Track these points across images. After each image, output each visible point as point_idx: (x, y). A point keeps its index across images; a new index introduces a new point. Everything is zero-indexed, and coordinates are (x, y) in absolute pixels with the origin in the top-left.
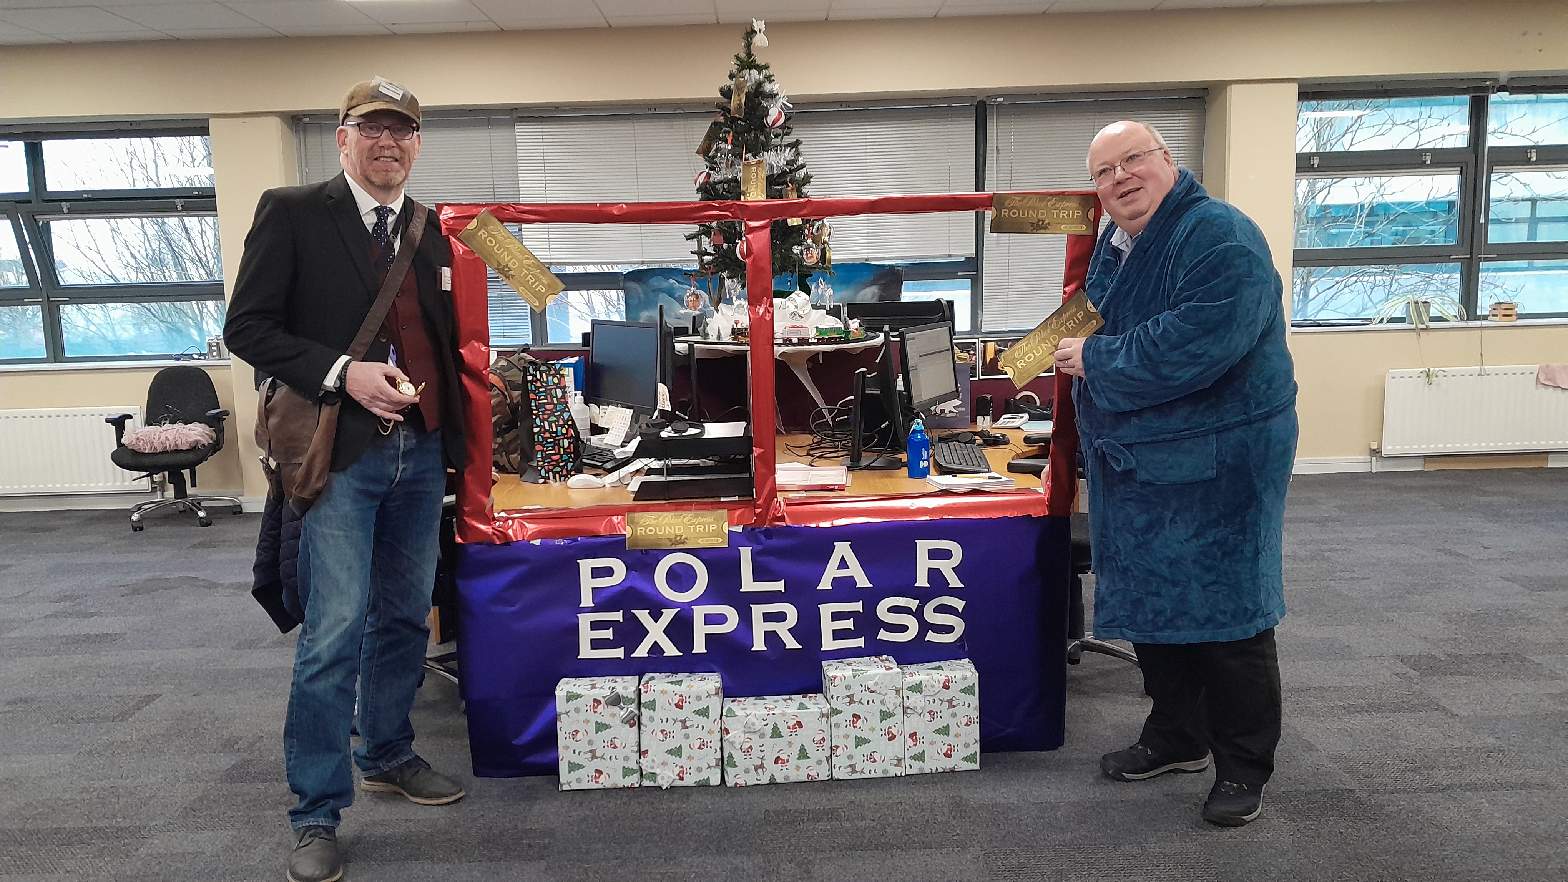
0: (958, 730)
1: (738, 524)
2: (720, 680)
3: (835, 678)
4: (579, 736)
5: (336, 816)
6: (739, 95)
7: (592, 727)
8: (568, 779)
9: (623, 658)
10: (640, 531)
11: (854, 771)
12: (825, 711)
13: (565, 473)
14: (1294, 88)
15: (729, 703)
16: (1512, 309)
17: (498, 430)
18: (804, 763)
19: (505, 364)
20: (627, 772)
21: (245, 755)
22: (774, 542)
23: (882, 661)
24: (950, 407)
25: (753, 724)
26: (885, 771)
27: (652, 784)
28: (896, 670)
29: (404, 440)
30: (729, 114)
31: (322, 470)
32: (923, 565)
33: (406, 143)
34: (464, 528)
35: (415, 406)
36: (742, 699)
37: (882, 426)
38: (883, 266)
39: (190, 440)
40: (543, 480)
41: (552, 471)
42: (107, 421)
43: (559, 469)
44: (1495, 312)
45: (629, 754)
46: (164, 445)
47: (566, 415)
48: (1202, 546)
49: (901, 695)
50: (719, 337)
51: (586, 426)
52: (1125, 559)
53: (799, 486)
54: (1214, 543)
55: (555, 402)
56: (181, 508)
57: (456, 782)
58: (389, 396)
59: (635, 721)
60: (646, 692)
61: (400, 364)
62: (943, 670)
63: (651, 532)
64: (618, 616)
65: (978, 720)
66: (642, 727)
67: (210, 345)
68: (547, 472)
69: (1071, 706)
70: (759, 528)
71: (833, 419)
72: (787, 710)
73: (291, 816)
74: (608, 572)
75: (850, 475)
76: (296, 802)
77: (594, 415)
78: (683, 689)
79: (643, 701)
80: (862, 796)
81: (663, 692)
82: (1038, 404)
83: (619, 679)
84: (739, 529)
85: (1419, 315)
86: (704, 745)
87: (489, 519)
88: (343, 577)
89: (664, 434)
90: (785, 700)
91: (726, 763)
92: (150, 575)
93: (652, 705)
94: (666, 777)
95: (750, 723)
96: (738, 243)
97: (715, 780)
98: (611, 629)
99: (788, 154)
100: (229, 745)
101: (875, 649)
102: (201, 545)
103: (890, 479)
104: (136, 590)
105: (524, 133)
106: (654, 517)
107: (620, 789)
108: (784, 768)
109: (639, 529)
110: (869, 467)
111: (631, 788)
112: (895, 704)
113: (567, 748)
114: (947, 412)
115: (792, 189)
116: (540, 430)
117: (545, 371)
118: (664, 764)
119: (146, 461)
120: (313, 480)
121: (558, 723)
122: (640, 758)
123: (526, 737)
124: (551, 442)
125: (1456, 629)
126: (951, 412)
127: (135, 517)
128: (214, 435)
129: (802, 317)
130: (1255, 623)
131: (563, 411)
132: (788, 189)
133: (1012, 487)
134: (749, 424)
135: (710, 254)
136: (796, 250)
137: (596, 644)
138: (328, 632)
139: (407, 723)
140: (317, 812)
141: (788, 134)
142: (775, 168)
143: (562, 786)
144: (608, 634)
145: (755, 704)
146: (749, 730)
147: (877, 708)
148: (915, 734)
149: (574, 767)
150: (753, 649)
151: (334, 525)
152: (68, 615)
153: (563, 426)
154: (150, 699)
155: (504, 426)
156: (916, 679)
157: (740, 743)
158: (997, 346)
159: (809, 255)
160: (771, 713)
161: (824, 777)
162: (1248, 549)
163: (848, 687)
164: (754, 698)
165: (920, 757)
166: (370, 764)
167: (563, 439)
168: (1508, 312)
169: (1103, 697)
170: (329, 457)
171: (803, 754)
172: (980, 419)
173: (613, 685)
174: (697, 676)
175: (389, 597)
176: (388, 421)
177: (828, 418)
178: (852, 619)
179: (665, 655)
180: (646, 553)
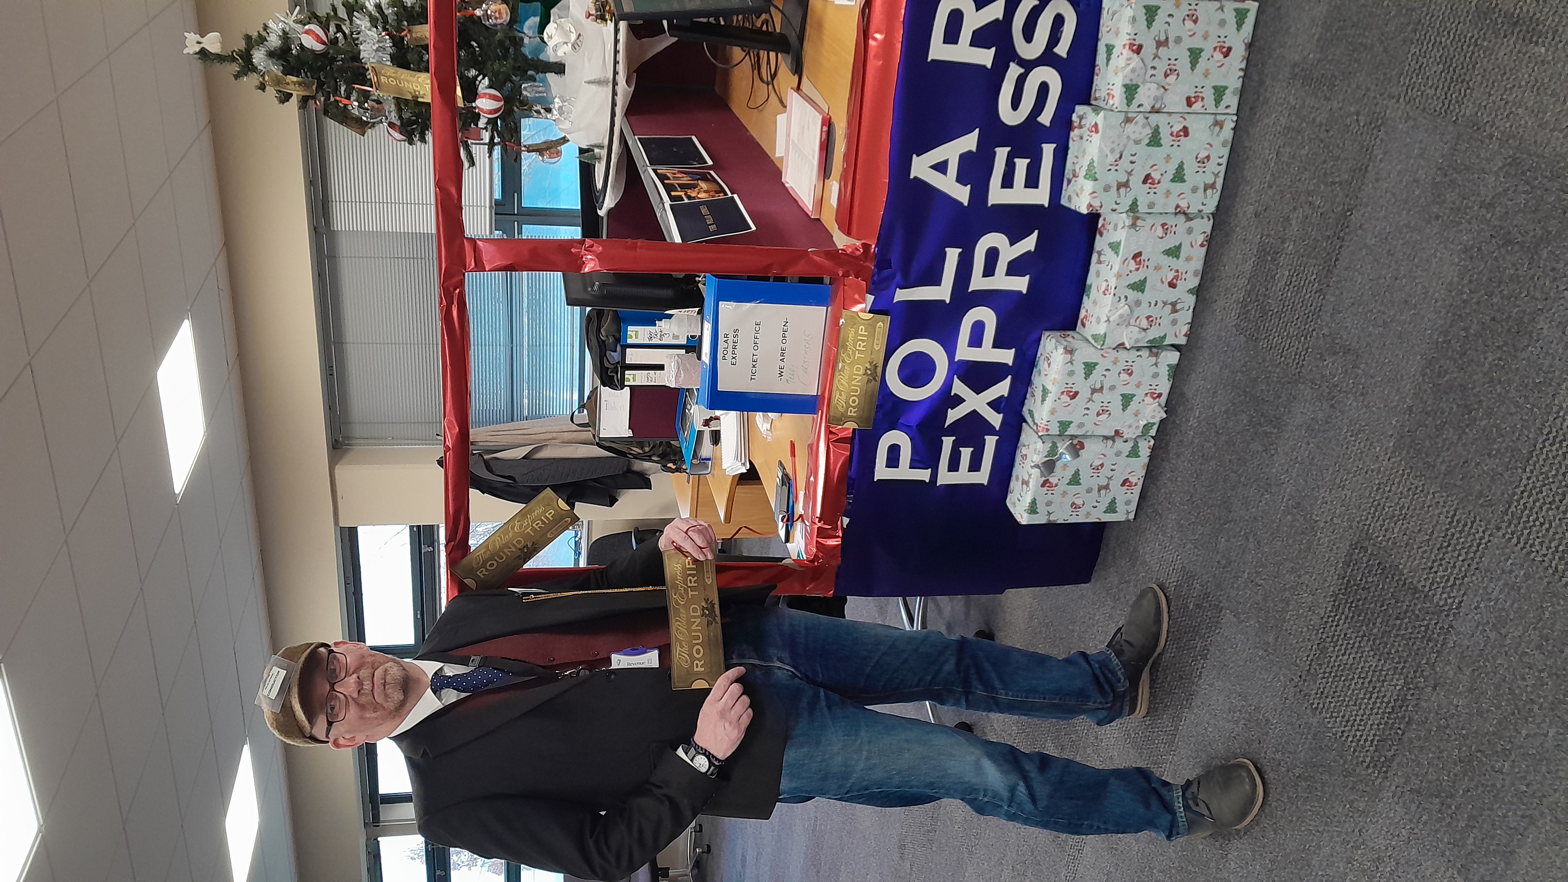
0: (1200, 34)
3: (1089, 200)
4: (1079, 501)
6: (286, 82)
7: (1073, 489)
8: (1123, 513)
9: (998, 438)
10: (853, 410)
12: (1128, 220)
15: (1085, 332)
20: (1134, 452)
22: (896, 256)
26: (1225, 144)
27: (1155, 427)
32: (964, 53)
36: (1083, 311)
45: (1115, 449)
49: (1135, 115)
59: (1079, 442)
60: (1047, 429)
62: (1112, 47)
63: (857, 398)
64: (948, 442)
66: (1088, 434)
70: (874, 277)
72: (1113, 265)
74: (894, 450)
78: (1054, 388)
79: (1058, 433)
81: (1053, 412)
86: (1129, 369)
90: (1099, 262)
91: (1158, 345)
93: (1065, 424)
94: (1153, 412)
95: (1118, 319)
98: (961, 449)
105: (342, 221)
106: (838, 396)
107: (1151, 460)
108: (1184, 276)
109: (850, 413)
110: (800, 40)
111: (1153, 449)
112: (1144, 125)
113: (1088, 514)
118: (1137, 414)
121: (1058, 522)
122: (1123, 438)
142: (383, 49)
143: (1128, 520)
144: (967, 452)
145: (1094, 302)
146: (1126, 320)
147: (1143, 150)
148: (1188, 98)
149: (1112, 508)
150: (1026, 292)
156: (1118, 92)
157: (1140, 333)
159: (497, 15)
160: (1112, 290)
161: (1207, 226)
163: (1107, 189)
164: (1085, 298)
165: (1220, 92)
174: (1042, 364)
178: (1016, 160)
179: (1006, 395)
180: (879, 407)
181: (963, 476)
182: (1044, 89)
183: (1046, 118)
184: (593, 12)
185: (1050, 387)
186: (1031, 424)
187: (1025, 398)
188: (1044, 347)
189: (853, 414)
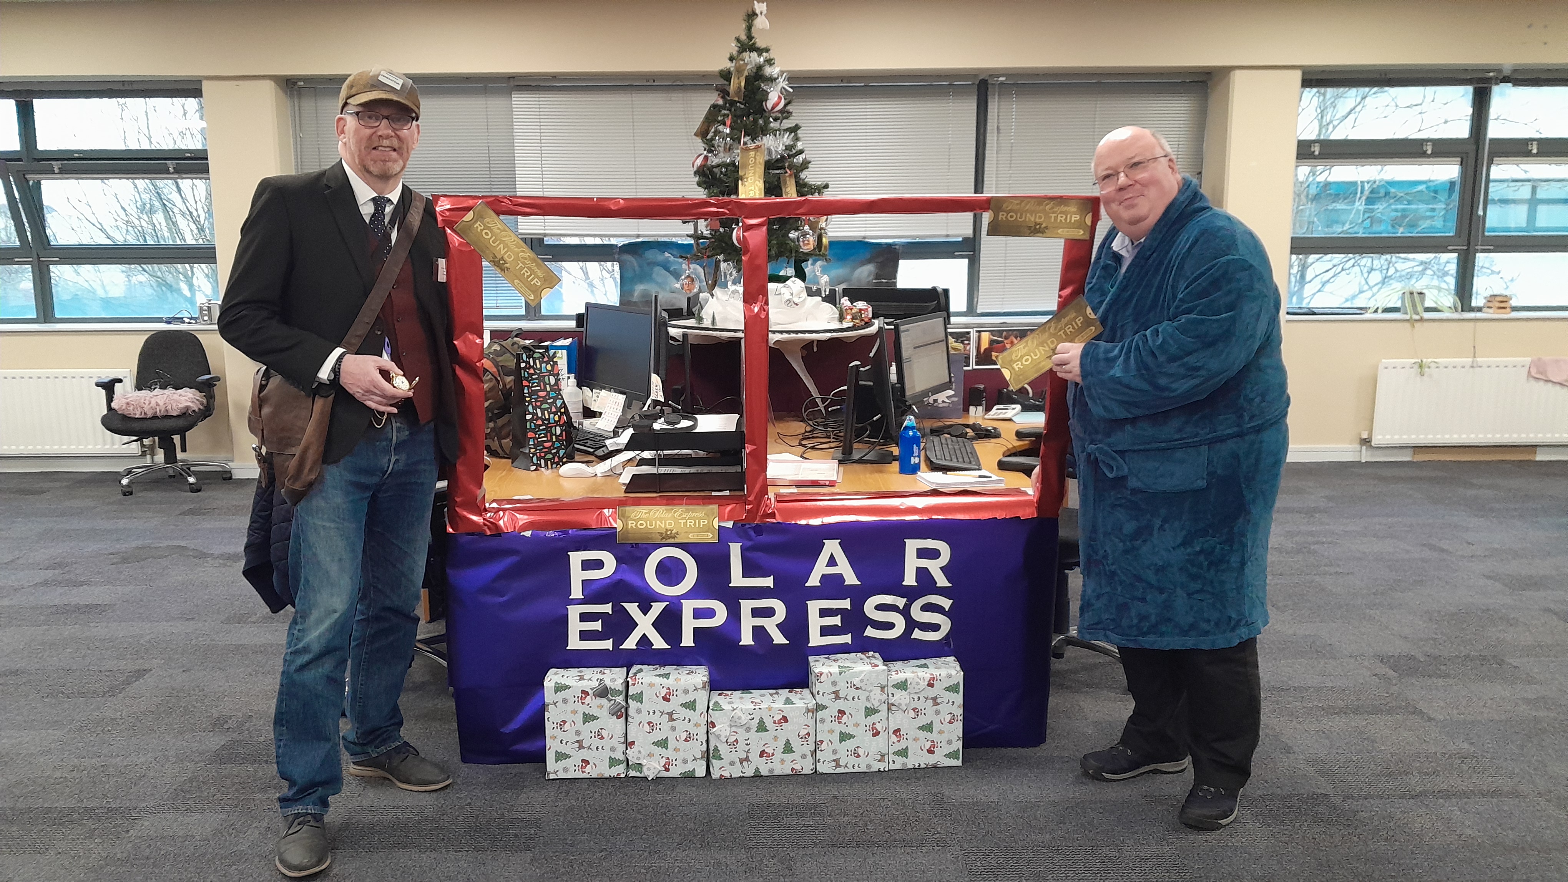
0: (942, 727)
1: (728, 520)
2: (707, 673)
3: (821, 675)
4: (567, 727)
5: (324, 803)
6: (738, 79)
7: (579, 718)
8: (554, 768)
9: (611, 649)
10: (631, 525)
11: (838, 765)
12: (810, 706)
13: (556, 460)
14: (1297, 75)
15: (715, 696)
16: (1506, 302)
17: (490, 415)
18: (789, 757)
19: (499, 348)
20: (613, 762)
21: (235, 735)
22: (764, 538)
23: (868, 657)
24: (943, 398)
25: (739, 718)
26: (869, 766)
27: (638, 774)
28: (882, 667)
29: (396, 433)
30: (729, 96)
31: (315, 463)
32: (912, 564)
33: (404, 133)
34: (455, 519)
35: (408, 400)
36: (729, 692)
37: (875, 419)
38: (880, 245)
39: (180, 406)
40: (535, 467)
41: (543, 458)
42: (98, 385)
43: (551, 456)
44: (1490, 304)
45: (616, 745)
46: (154, 411)
47: (559, 402)
48: (1189, 555)
49: (886, 692)
50: (713, 322)
51: (579, 409)
52: (1112, 564)
53: (790, 481)
54: (1201, 551)
55: (548, 389)
56: (171, 473)
57: (443, 769)
58: (382, 390)
59: (622, 713)
60: (634, 685)
61: (395, 358)
62: (928, 668)
63: (642, 525)
64: (607, 608)
65: (961, 718)
66: (629, 719)
67: (201, 309)
68: (539, 459)
69: (1053, 701)
70: (749, 524)
71: (826, 408)
72: (773, 705)
73: (280, 802)
74: (598, 564)
75: (841, 469)
76: (285, 790)
77: (587, 398)
78: (670, 682)
79: (630, 693)
80: (846, 791)
81: (651, 685)
82: (1031, 395)
83: (607, 671)
84: (730, 524)
85: (1414, 306)
86: (690, 738)
87: (481, 510)
88: (333, 569)
89: (657, 426)
90: (771, 695)
91: (711, 755)
92: (139, 543)
93: (639, 698)
94: (652, 768)
95: (736, 717)
96: (734, 229)
97: (701, 772)
98: (600, 620)
99: (787, 139)
100: (219, 724)
101: (862, 646)
102: (191, 512)
103: (880, 474)
104: (125, 559)
105: (521, 102)
106: (644, 511)
107: (606, 778)
108: (769, 761)
109: (630, 522)
110: (860, 461)
111: (618, 778)
112: (880, 700)
113: (554, 738)
114: (940, 401)
115: (790, 175)
116: (533, 417)
117: (539, 358)
118: (650, 755)
119: (136, 426)
120: (306, 471)
121: (546, 713)
122: (627, 749)
123: (514, 725)
124: (543, 430)
125: (1436, 629)
126: (943, 402)
127: (125, 482)
128: (205, 401)
129: (797, 305)
130: (1238, 632)
131: (555, 399)
132: (787, 175)
133: (1002, 486)
134: (741, 417)
135: (705, 238)
136: (793, 235)
137: (585, 635)
138: (319, 621)
139: (396, 709)
140: (307, 800)
141: (787, 118)
142: (774, 153)
143: (548, 774)
144: (597, 626)
145: (741, 698)
146: (734, 723)
147: (862, 704)
148: (899, 730)
149: (560, 756)
150: (740, 644)
151: (326, 516)
152: (58, 583)
153: (555, 414)
154: (140, 674)
155: (496, 411)
156: (901, 676)
157: (726, 737)
158: (991, 337)
159: (806, 242)
160: (757, 707)
161: (808, 770)
162: (1234, 560)
163: (834, 683)
164: (740, 692)
165: (904, 753)
166: (358, 749)
167: (555, 426)
168: (1502, 305)
169: (1086, 692)
170: (322, 448)
171: (788, 748)
172: (972, 409)
173: (601, 677)
174: (685, 669)
175: (380, 586)
176: (382, 414)
177: (821, 406)
178: (840, 616)
179: (653, 647)
180: (637, 545)
181: (575, 626)
182: (890, 626)
183: (870, 632)
185: (670, 679)
186: (630, 673)
187: (654, 662)
188: (697, 669)
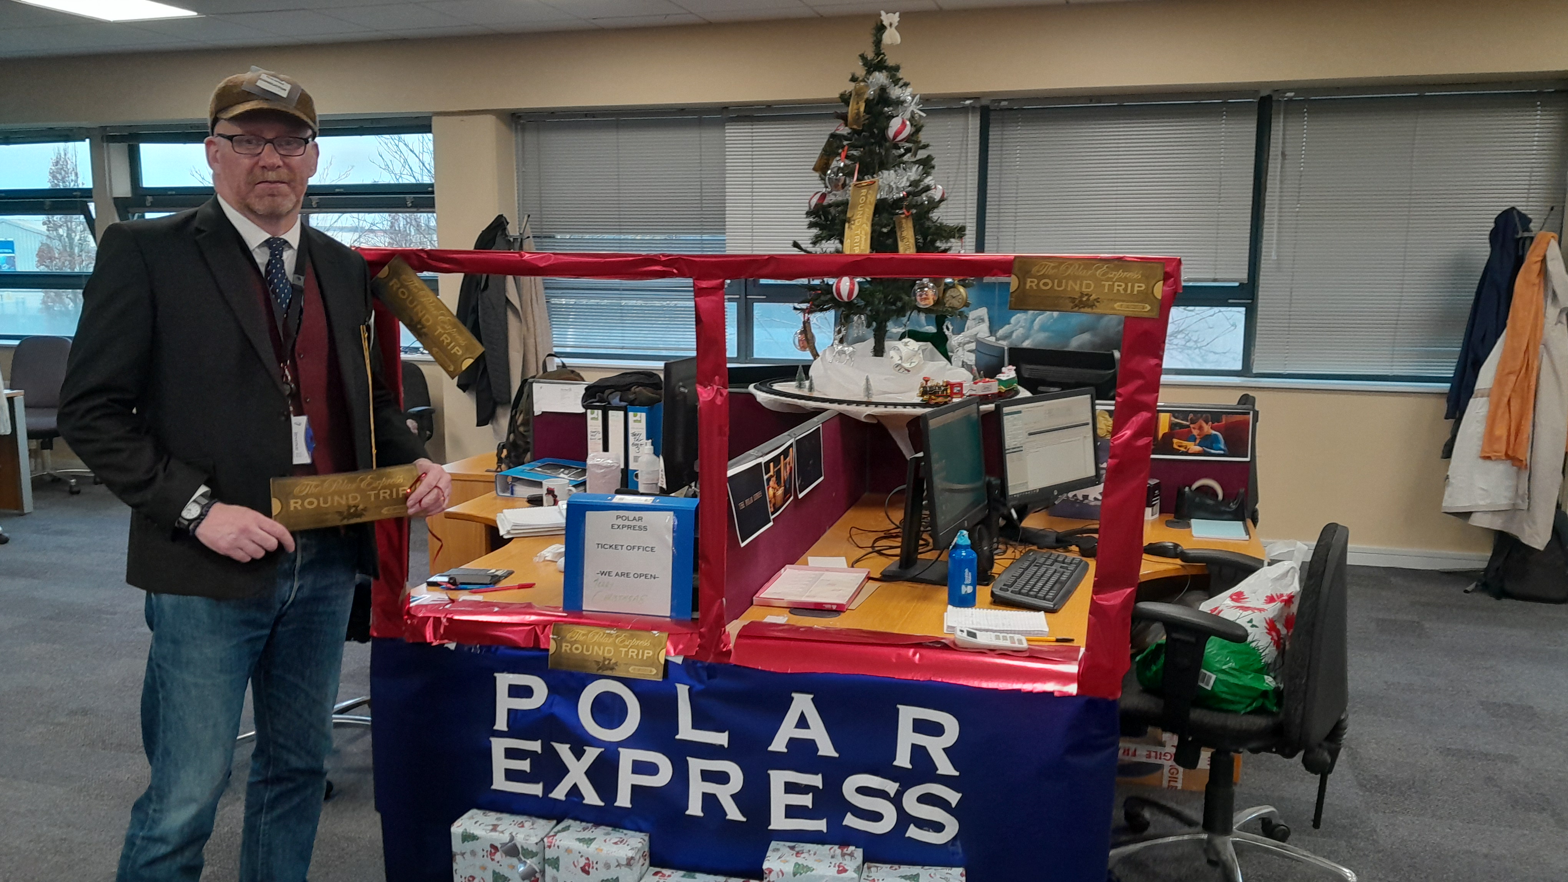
1: (677, 654)
3: (770, 873)
7: (489, 876)
9: (540, 796)
22: (720, 683)
23: (844, 855)
24: (1093, 494)
30: (848, 124)
32: (906, 739)
36: (667, 872)
50: (811, 388)
59: (537, 879)
60: (550, 847)
62: (918, 880)
63: (579, 651)
64: (535, 746)
70: (699, 663)
74: (527, 692)
78: (590, 851)
79: (546, 857)
81: (568, 851)
84: (678, 659)
93: (556, 865)
98: (529, 760)
105: (734, 134)
109: (564, 644)
115: (914, 216)
121: (454, 864)
132: (905, 220)
142: (892, 190)
144: (525, 765)
150: (688, 813)
158: (1173, 419)
164: (682, 873)
173: (516, 827)
174: (616, 835)
178: (811, 795)
179: (585, 802)
180: (571, 674)
181: (500, 763)
182: (876, 817)
183: (850, 820)
184: (929, 384)
185: (593, 846)
186: (556, 830)
187: (582, 821)
188: (632, 837)
189: (564, 648)
